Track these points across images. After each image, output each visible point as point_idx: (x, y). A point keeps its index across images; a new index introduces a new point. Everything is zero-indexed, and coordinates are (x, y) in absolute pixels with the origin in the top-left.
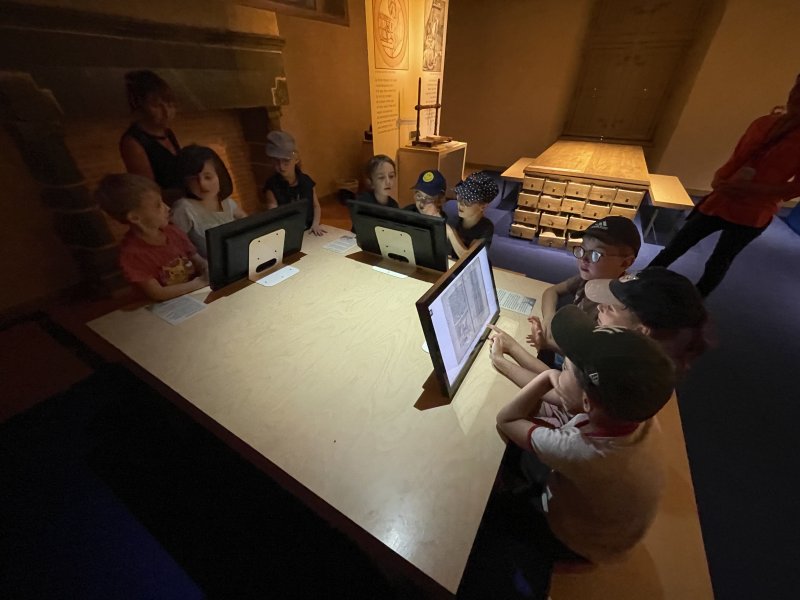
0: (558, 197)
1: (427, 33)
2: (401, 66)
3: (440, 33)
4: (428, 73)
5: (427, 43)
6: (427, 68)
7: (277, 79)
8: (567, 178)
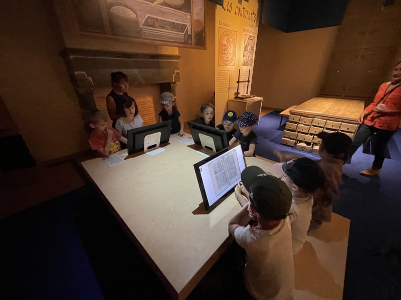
0: (308, 126)
1: (245, 50)
2: (232, 64)
3: (252, 49)
4: (245, 67)
5: (245, 54)
6: (244, 64)
7: (176, 71)
8: (314, 116)
